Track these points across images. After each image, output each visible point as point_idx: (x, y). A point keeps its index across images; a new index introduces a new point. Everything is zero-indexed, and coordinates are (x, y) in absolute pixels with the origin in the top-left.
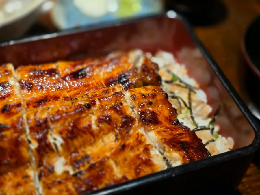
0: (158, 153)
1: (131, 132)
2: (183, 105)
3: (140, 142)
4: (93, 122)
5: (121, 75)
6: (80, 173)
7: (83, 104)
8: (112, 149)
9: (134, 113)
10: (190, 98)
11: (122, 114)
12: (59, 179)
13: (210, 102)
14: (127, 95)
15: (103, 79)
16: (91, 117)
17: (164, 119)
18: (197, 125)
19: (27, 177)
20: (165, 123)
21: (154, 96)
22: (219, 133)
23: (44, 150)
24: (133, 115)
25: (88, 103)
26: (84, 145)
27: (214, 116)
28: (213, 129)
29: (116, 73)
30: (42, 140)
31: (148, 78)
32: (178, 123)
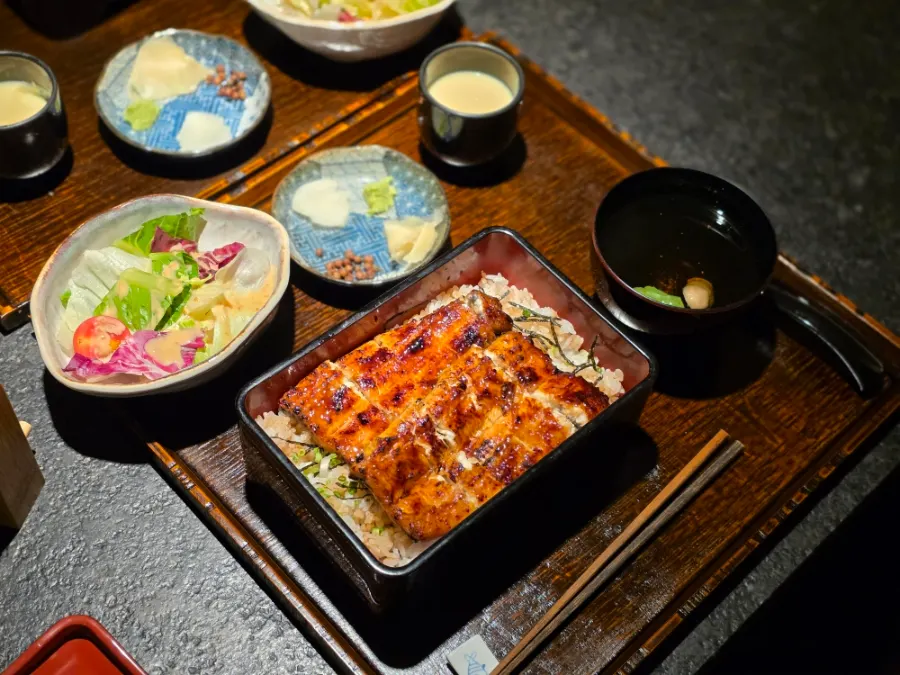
0: (559, 413)
1: (517, 399)
2: (547, 344)
3: (537, 409)
4: (475, 402)
5: (466, 331)
6: (489, 461)
7: (455, 385)
8: (507, 425)
9: (509, 376)
10: (554, 334)
11: (499, 382)
12: (475, 474)
13: (579, 331)
14: (491, 355)
15: (446, 343)
16: (470, 398)
17: (542, 371)
18: (572, 364)
19: (438, 484)
20: (545, 376)
21: (520, 348)
22: (600, 365)
23: (438, 450)
24: (510, 380)
25: (458, 382)
26: (473, 431)
27: (588, 346)
28: (594, 363)
29: (458, 330)
30: (432, 440)
31: (498, 325)
32: (557, 372)
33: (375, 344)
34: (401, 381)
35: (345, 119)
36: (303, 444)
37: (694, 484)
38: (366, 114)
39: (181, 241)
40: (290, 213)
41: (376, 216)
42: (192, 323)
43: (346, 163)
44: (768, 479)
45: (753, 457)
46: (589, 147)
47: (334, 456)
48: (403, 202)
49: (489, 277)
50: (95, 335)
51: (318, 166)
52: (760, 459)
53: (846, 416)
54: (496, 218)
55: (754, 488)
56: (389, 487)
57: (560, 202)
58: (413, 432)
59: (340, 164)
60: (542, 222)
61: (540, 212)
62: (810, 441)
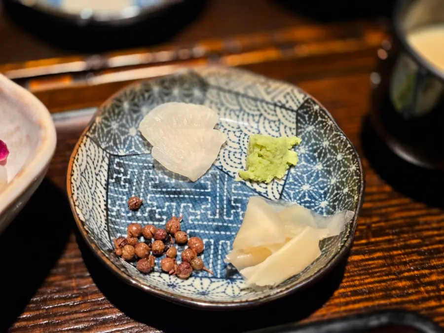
40: (133, 132)
41: (249, 184)
43: (245, 96)
48: (299, 180)
51: (204, 85)
59: (237, 94)
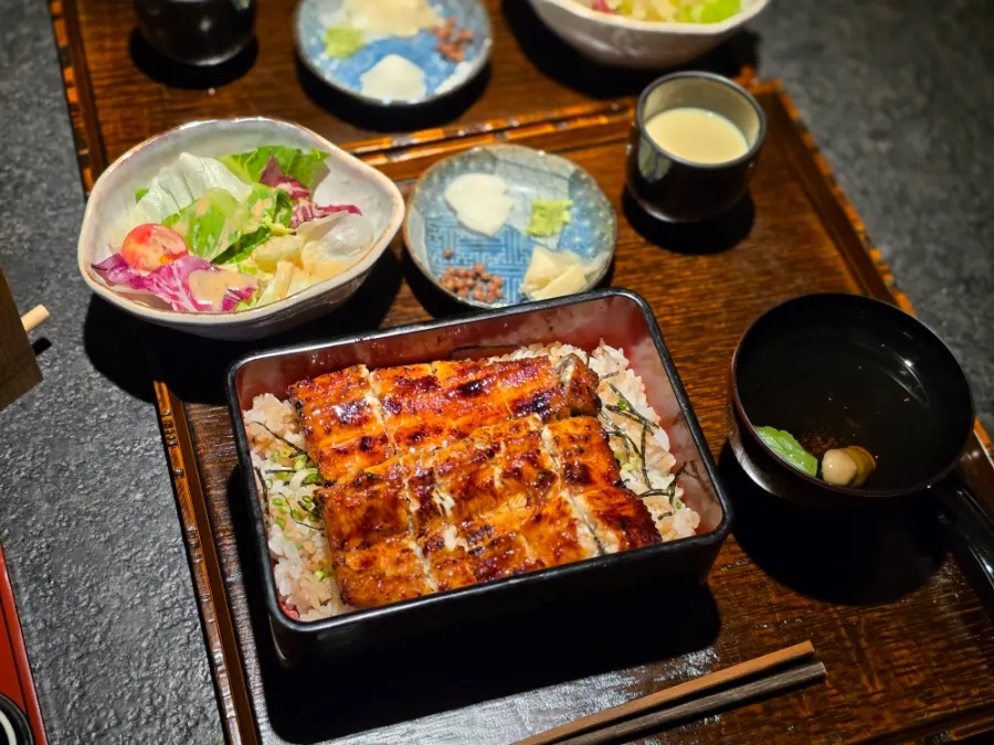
0: (587, 530)
1: (550, 495)
2: (632, 450)
3: (563, 514)
4: (497, 477)
5: (537, 396)
6: (479, 549)
7: (483, 448)
8: (522, 519)
9: (555, 465)
10: (643, 441)
11: (538, 467)
12: (452, 558)
13: (674, 450)
14: (547, 433)
15: (508, 399)
16: (493, 470)
17: (599, 476)
18: (649, 486)
19: (408, 550)
20: (602, 484)
21: (587, 439)
22: (683, 499)
23: (428, 514)
24: (553, 470)
25: (489, 447)
26: (482, 509)
27: (677, 472)
28: (673, 495)
29: (528, 390)
30: (425, 499)
31: (580, 403)
32: (620, 484)
33: (428, 369)
34: (433, 420)
35: (555, 122)
36: (291, 445)
37: (738, 689)
38: (582, 123)
39: (292, 181)
40: (440, 199)
41: (533, 238)
42: (254, 271)
43: (528, 168)
44: (839, 726)
45: (834, 691)
46: (830, 251)
47: (315, 471)
48: (571, 234)
49: (608, 348)
50: (148, 245)
51: (494, 159)
52: (842, 698)
53: (981, 694)
54: (673, 291)
55: (814, 728)
56: (347, 529)
57: (758, 302)
58: (405, 481)
59: (521, 167)
60: (724, 315)
61: (728, 304)
62: (917, 703)
